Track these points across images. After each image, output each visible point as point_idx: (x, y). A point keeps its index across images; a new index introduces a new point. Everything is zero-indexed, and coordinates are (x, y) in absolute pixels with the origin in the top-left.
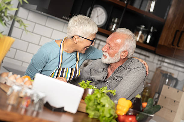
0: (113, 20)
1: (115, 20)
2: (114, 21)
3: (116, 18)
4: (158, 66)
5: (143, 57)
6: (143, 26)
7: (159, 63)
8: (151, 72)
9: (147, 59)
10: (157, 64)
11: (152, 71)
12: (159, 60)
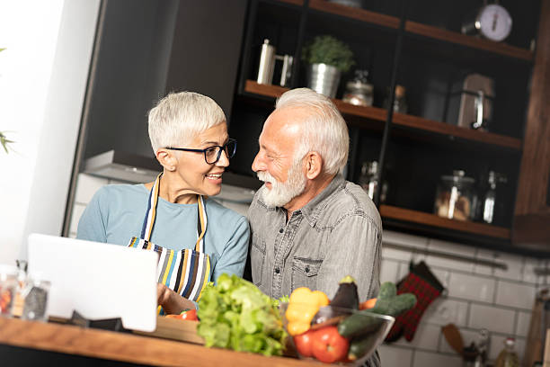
0: (364, 169)
1: (369, 166)
2: (367, 171)
3: (372, 161)
4: (540, 289)
5: (487, 270)
6: (462, 173)
7: (541, 280)
8: (521, 314)
9: (499, 272)
10: (537, 285)
11: (525, 311)
12: (538, 272)
